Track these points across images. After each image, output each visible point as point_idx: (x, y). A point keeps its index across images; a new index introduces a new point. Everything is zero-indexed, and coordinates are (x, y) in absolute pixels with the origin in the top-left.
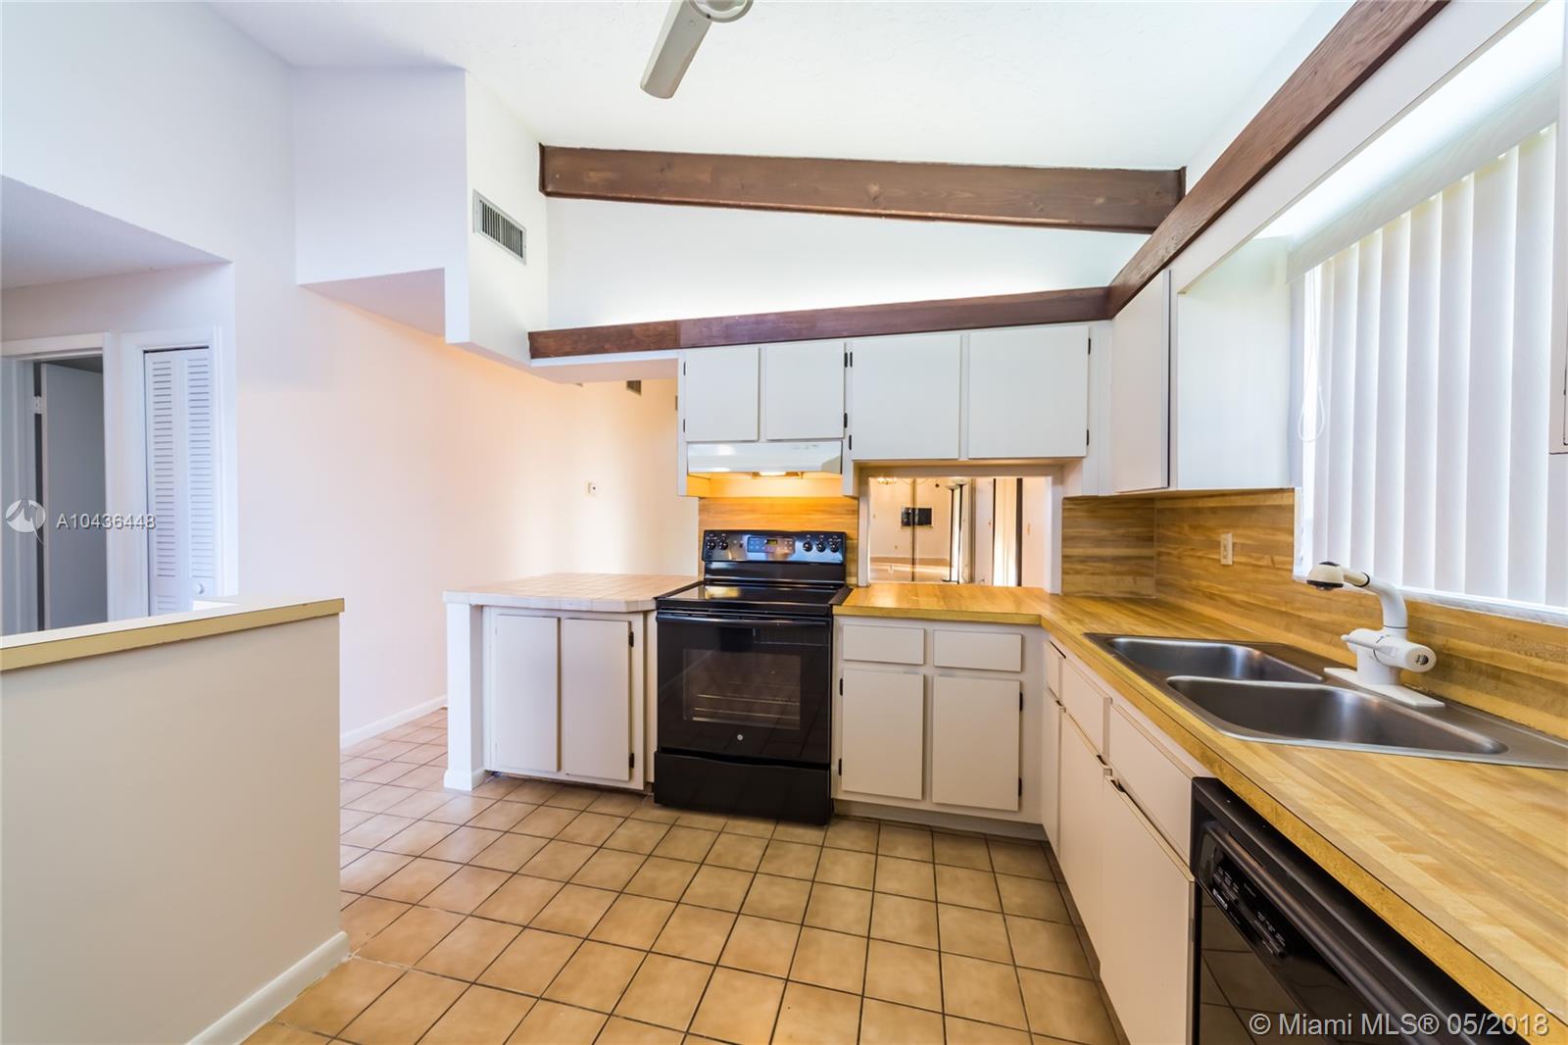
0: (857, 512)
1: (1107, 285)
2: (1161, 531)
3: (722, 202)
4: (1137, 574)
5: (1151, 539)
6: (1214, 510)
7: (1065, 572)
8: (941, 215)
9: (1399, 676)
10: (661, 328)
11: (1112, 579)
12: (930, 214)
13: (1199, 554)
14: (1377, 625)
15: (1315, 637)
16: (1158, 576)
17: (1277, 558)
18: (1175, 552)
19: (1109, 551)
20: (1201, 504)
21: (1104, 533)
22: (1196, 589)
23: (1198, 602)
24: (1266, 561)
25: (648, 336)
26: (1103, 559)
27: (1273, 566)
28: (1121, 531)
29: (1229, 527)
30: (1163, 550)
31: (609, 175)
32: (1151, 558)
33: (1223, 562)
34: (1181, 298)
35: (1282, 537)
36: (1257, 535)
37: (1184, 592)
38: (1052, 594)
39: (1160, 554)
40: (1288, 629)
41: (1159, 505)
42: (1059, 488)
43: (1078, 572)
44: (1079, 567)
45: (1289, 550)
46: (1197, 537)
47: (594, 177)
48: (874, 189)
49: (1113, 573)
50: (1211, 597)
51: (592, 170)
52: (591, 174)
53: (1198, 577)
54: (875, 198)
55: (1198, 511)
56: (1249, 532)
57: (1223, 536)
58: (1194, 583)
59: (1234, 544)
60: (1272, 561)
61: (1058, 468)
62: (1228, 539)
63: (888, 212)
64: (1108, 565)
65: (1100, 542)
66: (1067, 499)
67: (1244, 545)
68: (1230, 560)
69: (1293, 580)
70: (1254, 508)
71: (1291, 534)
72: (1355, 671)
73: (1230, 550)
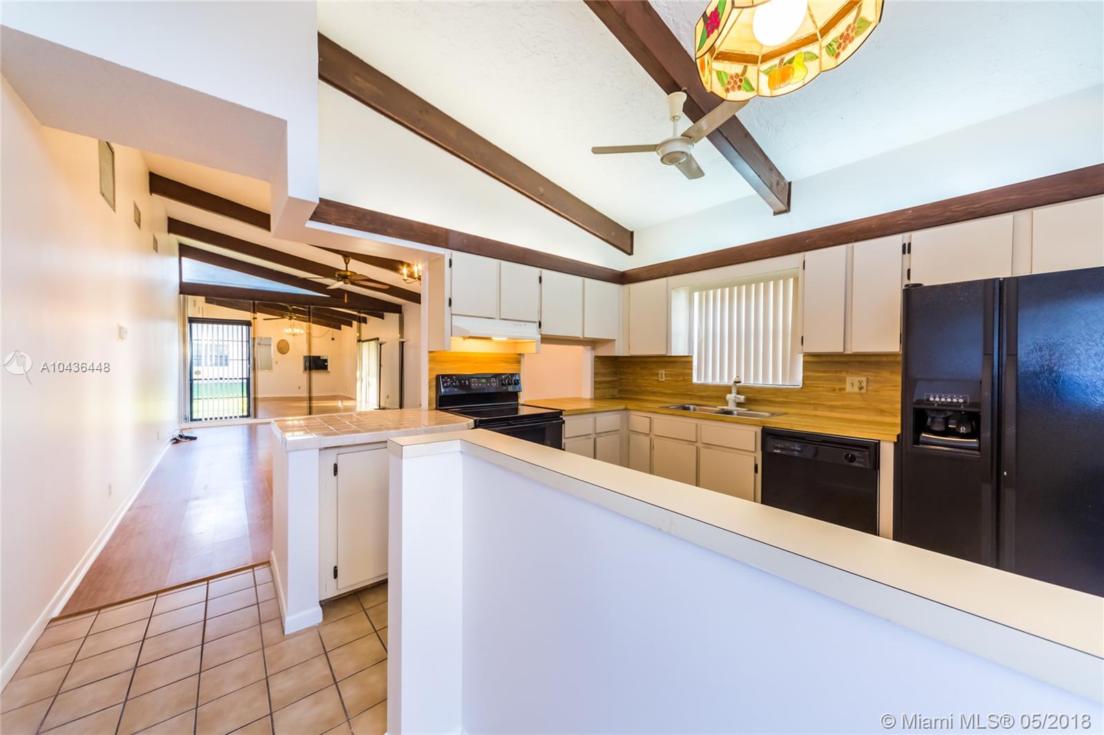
0: (519, 362)
1: (622, 270)
2: (622, 370)
3: (462, 156)
4: (614, 387)
5: (616, 373)
6: (654, 362)
7: (595, 389)
8: (565, 215)
9: (739, 404)
10: (435, 231)
11: (607, 390)
12: (562, 214)
13: (647, 378)
14: (731, 393)
15: (701, 400)
16: (620, 388)
17: (686, 377)
18: (631, 378)
19: (606, 379)
20: (647, 360)
21: (605, 371)
22: (645, 391)
23: (646, 396)
24: (681, 379)
25: (425, 233)
26: (604, 382)
27: (684, 380)
28: (609, 370)
29: (663, 368)
30: (623, 377)
31: (375, 89)
32: (616, 381)
33: (660, 380)
34: (672, 291)
35: (687, 371)
36: (678, 370)
37: (638, 393)
38: (591, 399)
39: (621, 379)
40: (691, 399)
41: (618, 359)
42: (593, 352)
43: (599, 388)
44: (599, 386)
45: (691, 375)
46: (644, 372)
47: (360, 82)
48: (542, 190)
49: (608, 388)
50: (654, 393)
51: (357, 75)
52: (358, 78)
53: (645, 386)
54: (542, 195)
55: (645, 362)
56: (673, 370)
57: (660, 372)
58: (643, 389)
59: (665, 374)
60: (684, 379)
61: (593, 343)
62: (663, 372)
63: (546, 205)
64: (606, 385)
65: (604, 375)
66: (596, 357)
67: (670, 374)
68: (663, 379)
69: (693, 384)
70: (674, 362)
71: (692, 369)
72: (727, 405)
73: (664, 376)
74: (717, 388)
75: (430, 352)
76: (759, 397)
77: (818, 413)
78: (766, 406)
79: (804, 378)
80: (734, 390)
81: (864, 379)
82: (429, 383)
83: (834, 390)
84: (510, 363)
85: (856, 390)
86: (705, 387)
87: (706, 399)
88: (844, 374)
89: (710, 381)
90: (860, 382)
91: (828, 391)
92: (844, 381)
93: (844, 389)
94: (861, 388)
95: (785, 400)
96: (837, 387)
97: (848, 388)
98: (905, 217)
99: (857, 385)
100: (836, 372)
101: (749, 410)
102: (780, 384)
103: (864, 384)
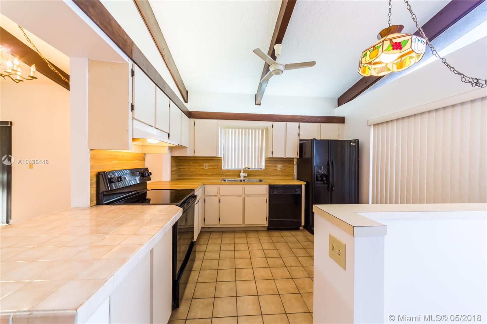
0: (144, 160)
1: (190, 110)
2: (180, 164)
6: (201, 160)
9: (244, 177)
10: (126, 37)
13: (197, 168)
15: (226, 177)
16: (179, 174)
17: (219, 167)
18: (187, 168)
19: (174, 169)
20: (197, 158)
22: (196, 174)
23: (196, 177)
24: (216, 167)
26: (173, 171)
27: (218, 168)
28: (176, 164)
29: (206, 163)
30: (181, 168)
32: (177, 170)
33: (205, 168)
35: (219, 164)
36: (214, 164)
37: (191, 176)
39: (179, 169)
40: (221, 177)
41: (179, 158)
45: (221, 166)
46: (195, 165)
49: (175, 174)
50: (201, 175)
53: (196, 172)
55: (196, 160)
56: (212, 163)
57: (205, 164)
58: (195, 173)
59: (208, 165)
60: (218, 167)
61: (171, 149)
62: (207, 164)
65: (174, 167)
66: (172, 156)
67: (210, 165)
68: (207, 168)
69: (222, 170)
70: (213, 160)
71: (222, 163)
72: (240, 178)
73: (207, 166)
74: (234, 171)
75: (92, 150)
76: (251, 174)
77: (270, 178)
78: (254, 177)
79: (266, 166)
80: (242, 172)
81: (282, 166)
82: (91, 180)
83: (274, 170)
84: (141, 160)
85: (280, 169)
86: (228, 171)
87: (229, 176)
88: (277, 164)
89: (230, 168)
90: (281, 167)
91: (272, 170)
92: (276, 166)
93: (277, 169)
94: (281, 169)
95: (259, 174)
96: (275, 169)
97: (278, 169)
98: (298, 118)
99: (280, 168)
100: (275, 164)
101: (248, 179)
102: (257, 168)
103: (282, 168)
